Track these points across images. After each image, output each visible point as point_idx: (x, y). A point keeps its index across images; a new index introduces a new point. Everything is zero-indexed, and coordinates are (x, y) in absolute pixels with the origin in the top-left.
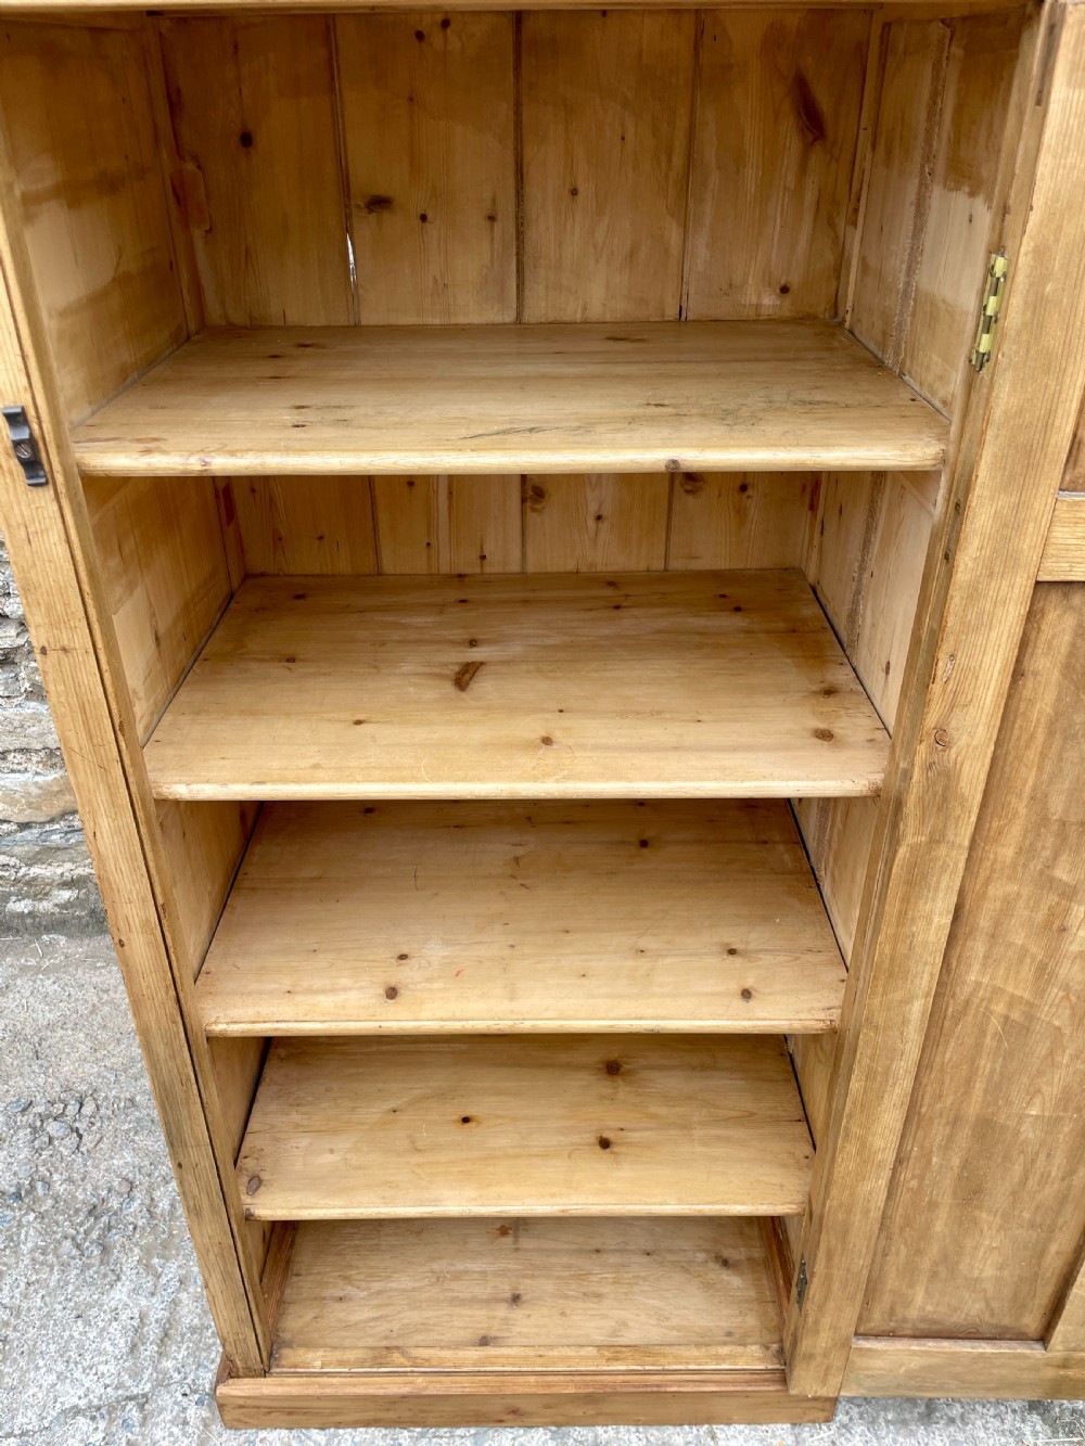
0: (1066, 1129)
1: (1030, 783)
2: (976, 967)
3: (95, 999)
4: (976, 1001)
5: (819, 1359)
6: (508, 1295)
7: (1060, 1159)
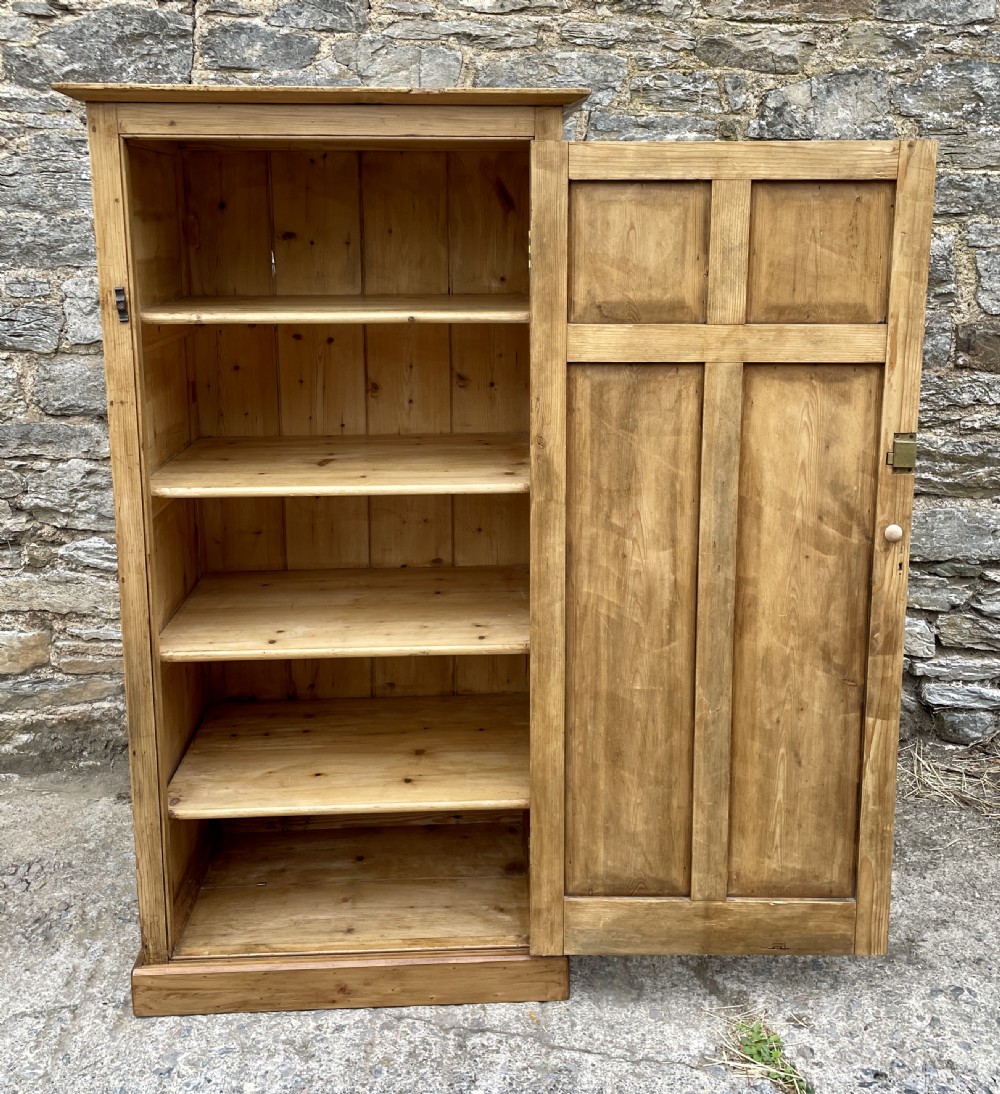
0: (659, 699)
1: (589, 468)
2: (586, 582)
3: (41, 813)
4: (590, 605)
5: (545, 915)
6: (345, 929)
7: (661, 725)
